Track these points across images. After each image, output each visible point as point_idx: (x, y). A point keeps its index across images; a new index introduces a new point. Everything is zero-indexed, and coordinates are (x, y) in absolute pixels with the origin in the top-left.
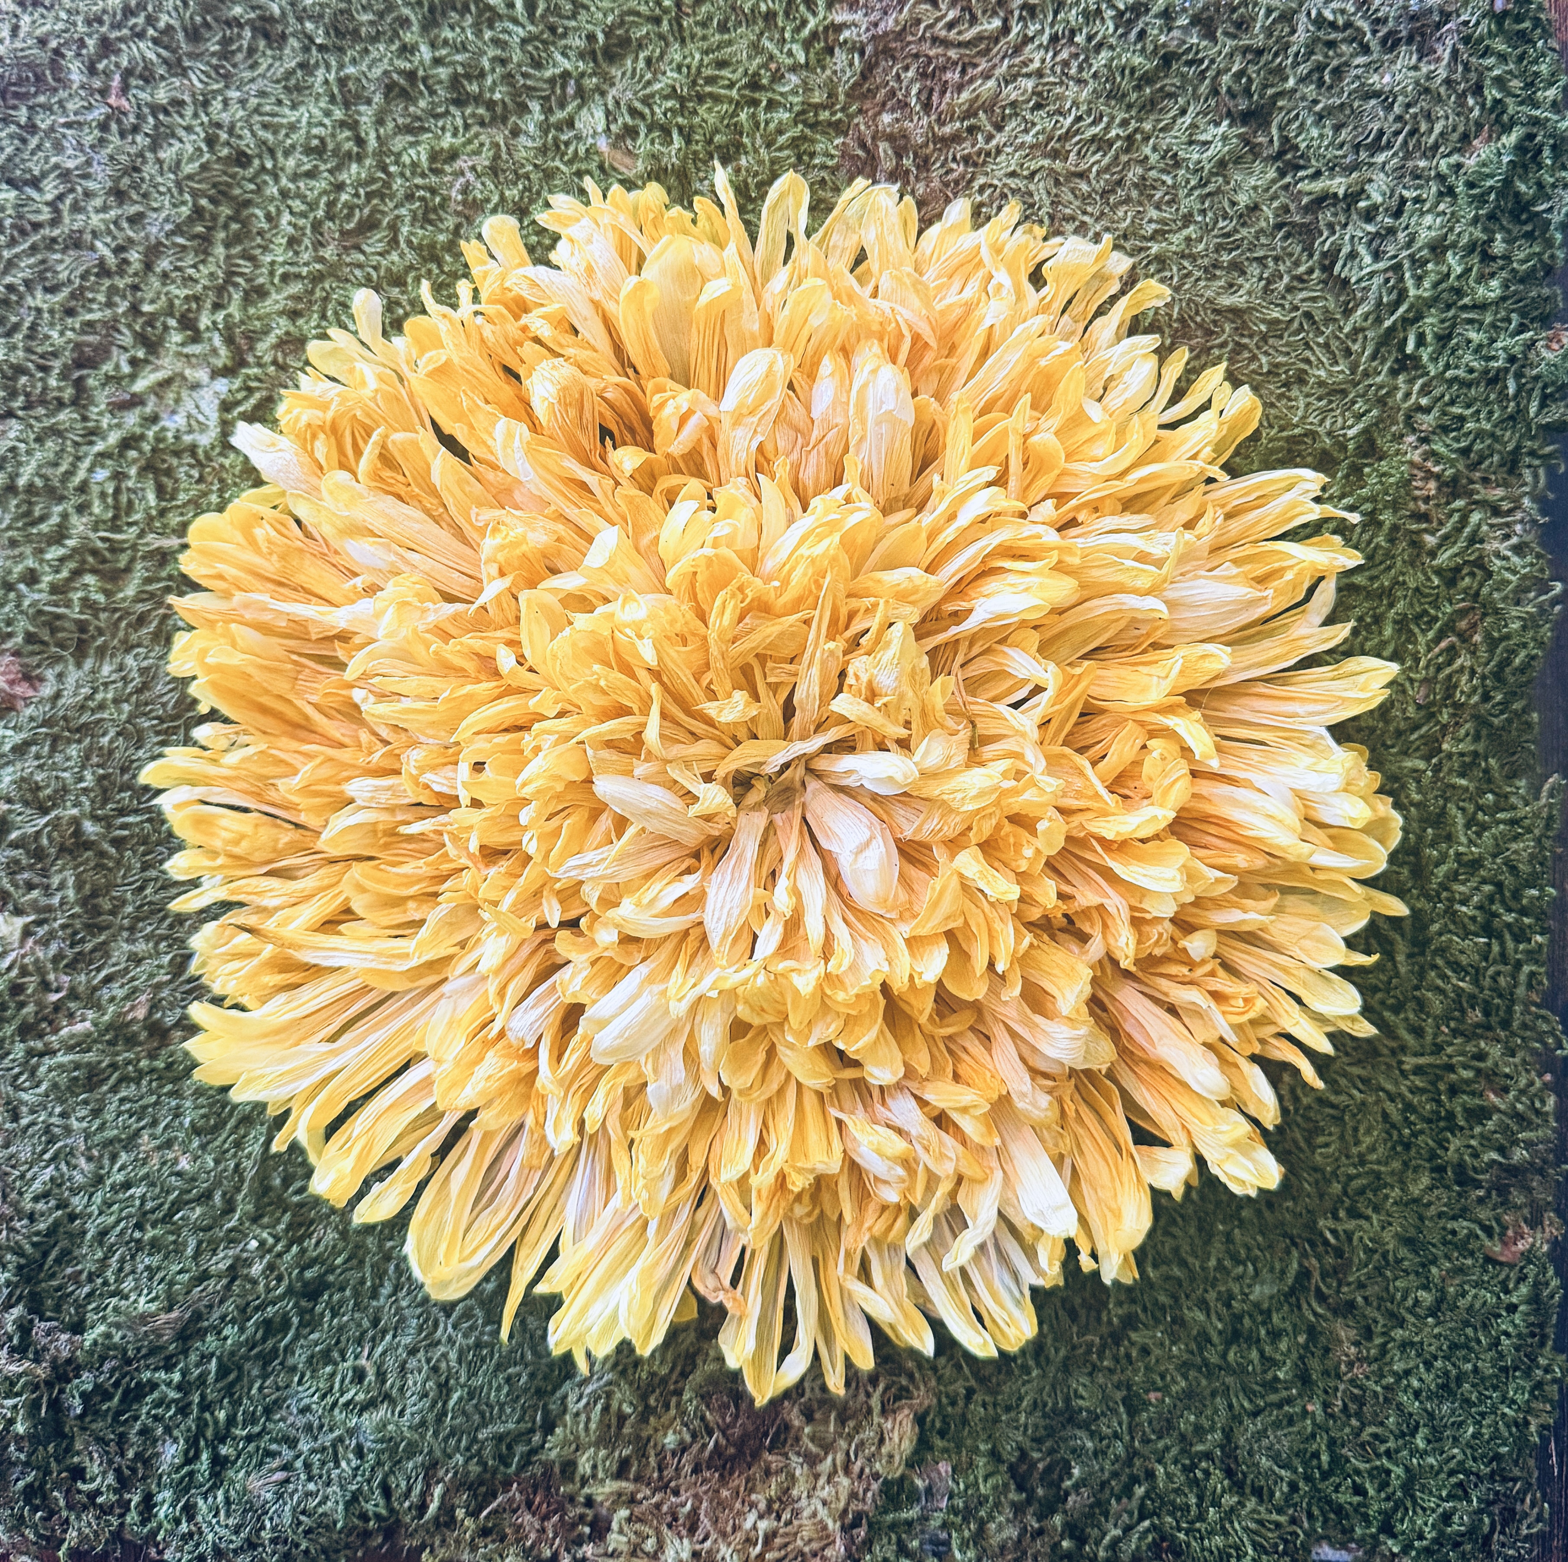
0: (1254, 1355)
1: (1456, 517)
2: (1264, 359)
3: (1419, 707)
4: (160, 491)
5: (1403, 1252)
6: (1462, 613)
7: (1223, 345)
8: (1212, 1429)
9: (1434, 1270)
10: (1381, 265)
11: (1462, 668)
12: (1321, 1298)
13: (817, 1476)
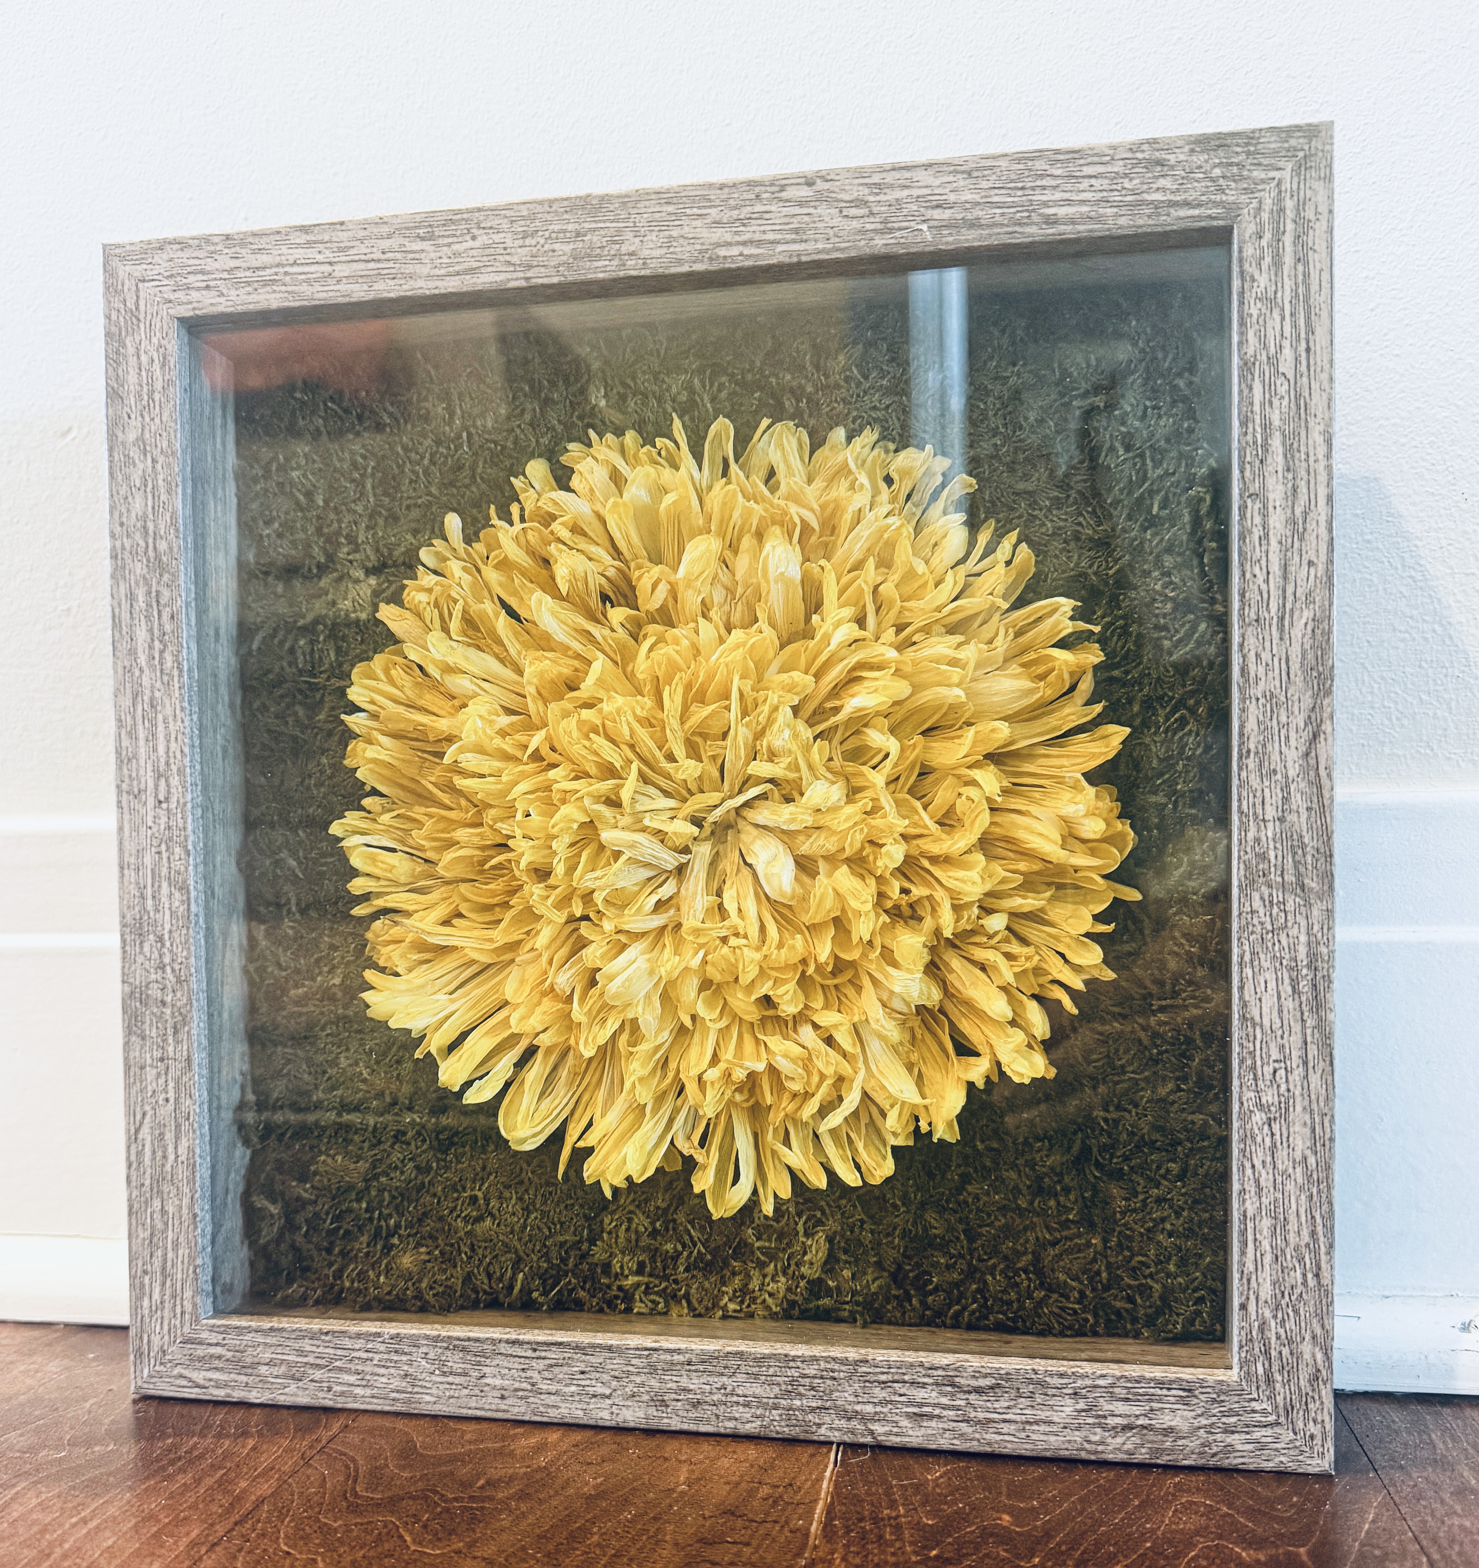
0: (1052, 1203)
1: (1187, 626)
2: (1049, 525)
3: (1161, 760)
4: (338, 650)
5: (1156, 1136)
6: (1192, 693)
7: (1020, 517)
8: (1025, 1253)
9: (1179, 1149)
10: (1131, 454)
11: (1191, 731)
12: (1098, 1165)
13: (765, 1276)
